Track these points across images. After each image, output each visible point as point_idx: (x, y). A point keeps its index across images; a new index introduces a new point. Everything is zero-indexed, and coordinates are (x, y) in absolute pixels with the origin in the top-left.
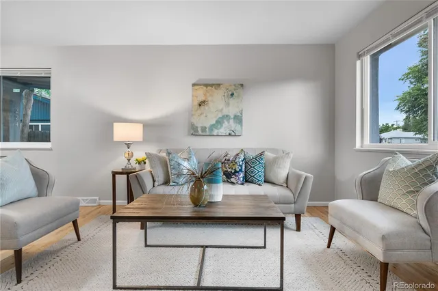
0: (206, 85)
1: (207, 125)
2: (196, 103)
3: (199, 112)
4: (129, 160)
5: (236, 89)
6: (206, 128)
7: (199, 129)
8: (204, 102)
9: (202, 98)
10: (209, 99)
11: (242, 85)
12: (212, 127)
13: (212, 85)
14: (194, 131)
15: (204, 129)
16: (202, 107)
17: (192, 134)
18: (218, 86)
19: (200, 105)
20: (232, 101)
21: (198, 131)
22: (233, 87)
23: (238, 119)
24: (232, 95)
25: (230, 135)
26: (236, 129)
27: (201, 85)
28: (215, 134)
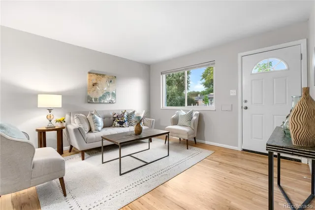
0: (97, 74)
1: (98, 97)
2: (91, 84)
3: (93, 89)
4: (50, 121)
5: (112, 79)
6: (97, 99)
7: (93, 99)
8: (96, 84)
9: (95, 82)
10: (99, 82)
11: (115, 77)
12: (101, 98)
13: (100, 75)
14: (89, 100)
15: (96, 99)
16: (95, 87)
17: (89, 102)
18: (103, 75)
19: (93, 85)
20: (111, 85)
21: (92, 100)
22: (111, 77)
23: (114, 95)
24: (111, 81)
25: (110, 103)
26: (113, 100)
27: (94, 74)
28: (102, 102)
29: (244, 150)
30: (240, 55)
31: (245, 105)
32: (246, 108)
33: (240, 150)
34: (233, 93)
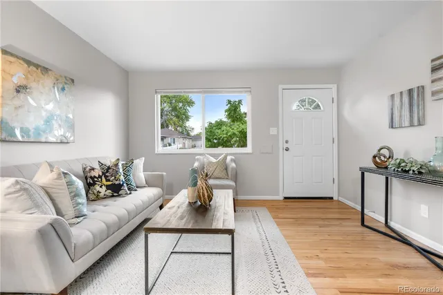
0: (29, 63)
1: (31, 126)
2: (11, 87)
3: (17, 102)
5: (66, 84)
6: (28, 130)
7: (18, 132)
8: (25, 87)
9: (20, 81)
10: (33, 85)
11: (72, 80)
12: (39, 130)
13: (37, 66)
14: (6, 134)
15: (25, 132)
16: (22, 96)
17: (4, 141)
18: (45, 70)
19: (18, 91)
20: (64, 97)
22: (64, 80)
24: (63, 89)
25: (61, 142)
26: (68, 135)
27: (17, 57)
28: (43, 140)
29: (285, 198)
30: (281, 87)
31: (286, 146)
32: (287, 150)
33: (282, 198)
34: (273, 131)
